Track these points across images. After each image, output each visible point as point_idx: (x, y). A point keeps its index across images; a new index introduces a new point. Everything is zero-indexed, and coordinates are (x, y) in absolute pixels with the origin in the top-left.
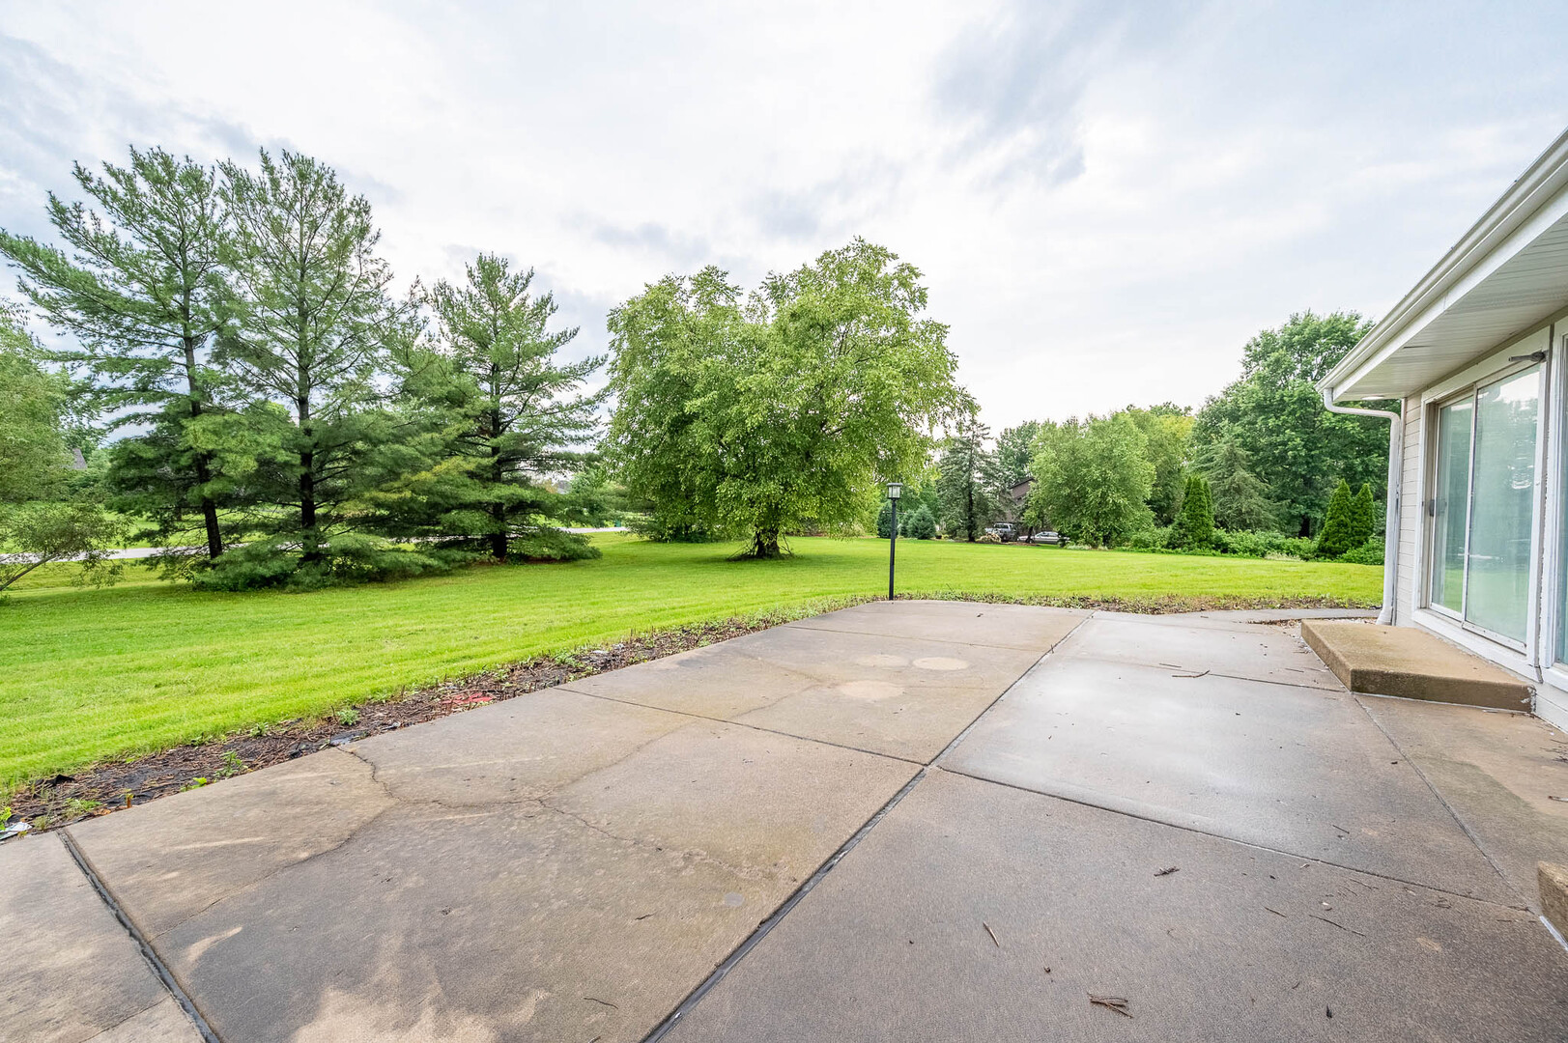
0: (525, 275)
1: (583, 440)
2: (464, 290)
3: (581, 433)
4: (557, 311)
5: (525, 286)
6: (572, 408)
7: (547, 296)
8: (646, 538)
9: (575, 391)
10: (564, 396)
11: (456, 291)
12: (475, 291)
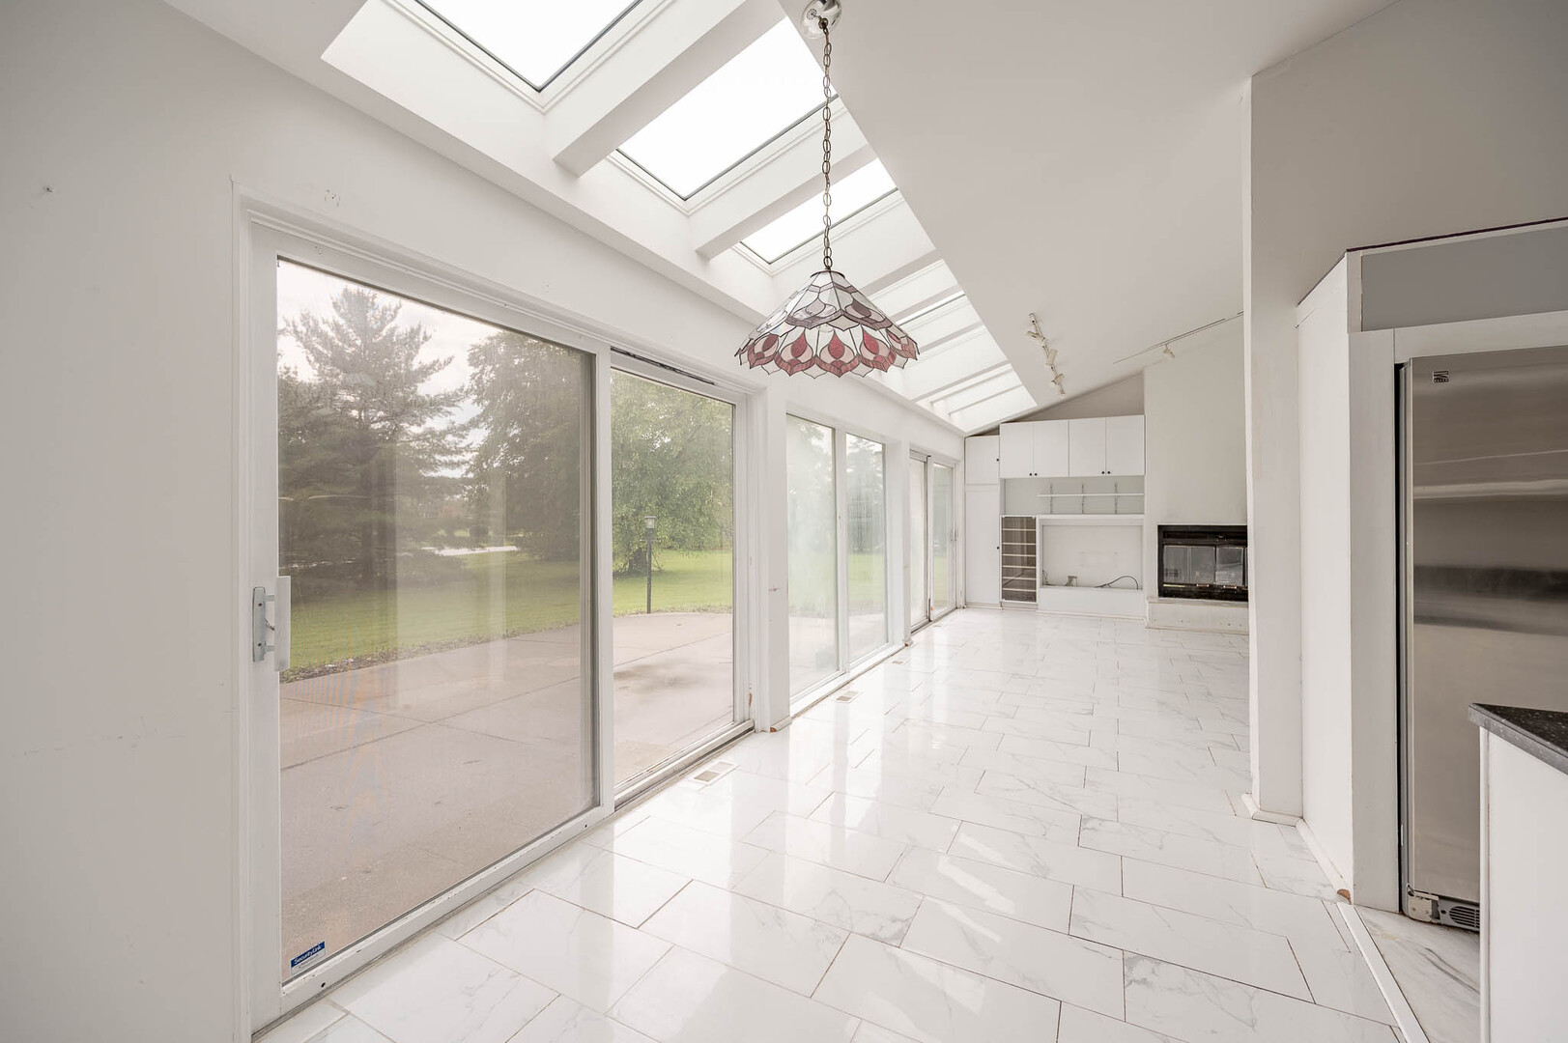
0: (393, 307)
1: (458, 464)
2: (331, 320)
3: (456, 458)
4: (430, 340)
5: (393, 318)
6: (444, 434)
7: (415, 328)
8: (537, 557)
9: (449, 418)
10: (437, 423)
11: (321, 321)
12: (342, 322)
